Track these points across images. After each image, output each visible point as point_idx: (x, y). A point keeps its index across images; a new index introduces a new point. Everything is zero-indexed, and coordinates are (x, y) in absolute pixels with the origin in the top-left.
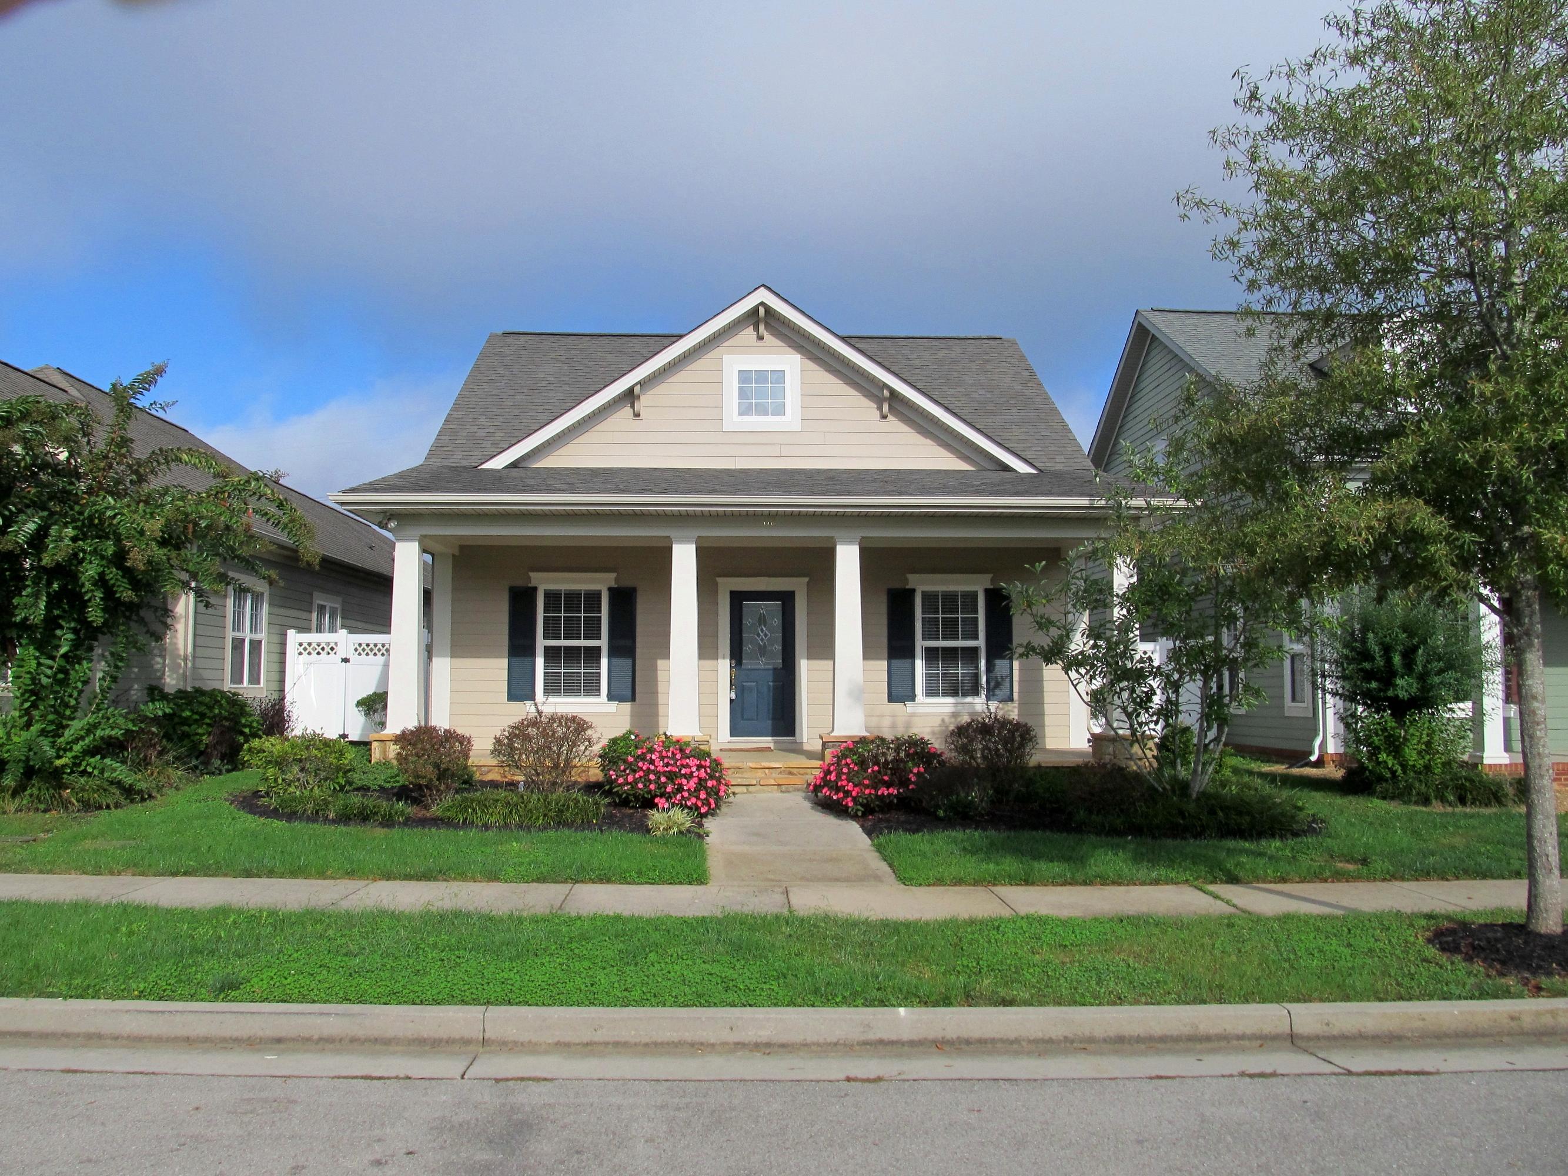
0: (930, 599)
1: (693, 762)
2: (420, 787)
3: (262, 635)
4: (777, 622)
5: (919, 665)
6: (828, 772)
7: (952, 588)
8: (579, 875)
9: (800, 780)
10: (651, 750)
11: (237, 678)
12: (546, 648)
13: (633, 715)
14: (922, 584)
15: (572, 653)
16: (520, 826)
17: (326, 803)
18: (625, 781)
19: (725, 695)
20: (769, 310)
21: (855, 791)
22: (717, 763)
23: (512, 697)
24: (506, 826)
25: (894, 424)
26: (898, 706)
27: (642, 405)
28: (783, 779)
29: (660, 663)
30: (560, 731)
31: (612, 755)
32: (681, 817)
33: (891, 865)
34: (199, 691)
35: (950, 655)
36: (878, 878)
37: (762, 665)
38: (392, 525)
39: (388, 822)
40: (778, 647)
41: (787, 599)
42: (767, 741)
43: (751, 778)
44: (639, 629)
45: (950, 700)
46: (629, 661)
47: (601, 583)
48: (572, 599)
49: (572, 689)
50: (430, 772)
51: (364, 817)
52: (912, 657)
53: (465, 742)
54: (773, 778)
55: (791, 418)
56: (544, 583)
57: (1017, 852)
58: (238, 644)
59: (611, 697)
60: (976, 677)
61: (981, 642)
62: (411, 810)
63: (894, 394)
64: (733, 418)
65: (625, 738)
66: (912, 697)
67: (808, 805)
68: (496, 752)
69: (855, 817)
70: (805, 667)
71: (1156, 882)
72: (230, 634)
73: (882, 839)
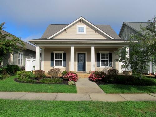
0: (102, 54)
1: (74, 75)
2: (38, 78)
3: (22, 59)
4: (83, 57)
5: (101, 62)
6: (91, 76)
7: (104, 53)
8: (59, 92)
9: (87, 77)
10: (68, 73)
11: (19, 64)
12: (55, 60)
13: (66, 68)
14: (101, 53)
15: (58, 61)
16: (51, 84)
17: (25, 80)
18: (65, 77)
19: (77, 66)
20: (82, 19)
21: (96, 78)
22: (77, 74)
23: (51, 66)
24: (49, 83)
25: (97, 33)
26: (98, 67)
27: (67, 31)
28: (85, 76)
29: (69, 62)
30: (57, 70)
31: (63, 73)
32: (73, 82)
33: (103, 90)
34: (13, 65)
35: (104, 61)
36: (101, 92)
37: (82, 62)
38: (36, 44)
39: (33, 83)
40: (83, 60)
41: (84, 54)
42: (82, 71)
43: (81, 76)
44: (67, 58)
45: (104, 67)
46: (65, 62)
47: (62, 52)
48: (58, 54)
49: (58, 65)
50: (39, 76)
51: (30, 82)
52: (100, 61)
53: (44, 72)
54: (84, 76)
55: (85, 33)
56: (55, 52)
57: (120, 88)
58: (19, 60)
59: (63, 66)
60: (107, 64)
61: (108, 60)
62: (37, 81)
63: (97, 30)
64: (78, 33)
65: (65, 71)
66: (100, 66)
67: (88, 80)
68: (48, 73)
69: (95, 82)
70: (87, 63)
71: (142, 93)
72: (18, 59)
73: (100, 85)
